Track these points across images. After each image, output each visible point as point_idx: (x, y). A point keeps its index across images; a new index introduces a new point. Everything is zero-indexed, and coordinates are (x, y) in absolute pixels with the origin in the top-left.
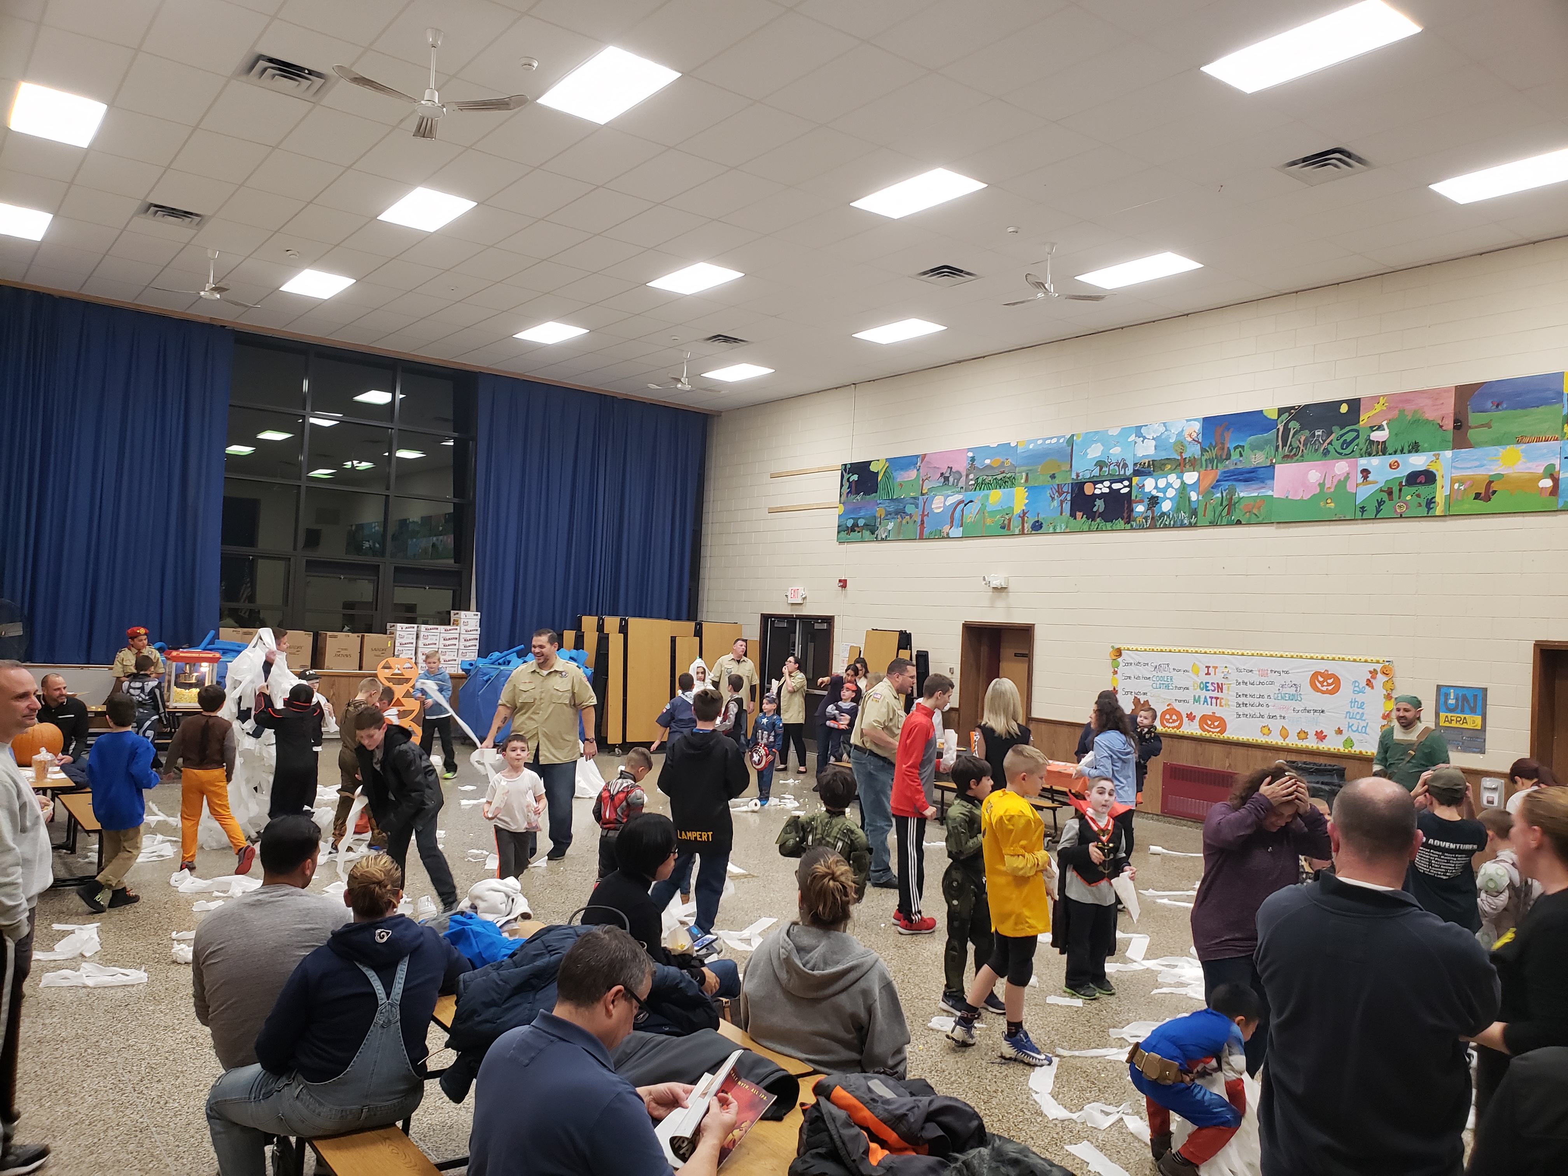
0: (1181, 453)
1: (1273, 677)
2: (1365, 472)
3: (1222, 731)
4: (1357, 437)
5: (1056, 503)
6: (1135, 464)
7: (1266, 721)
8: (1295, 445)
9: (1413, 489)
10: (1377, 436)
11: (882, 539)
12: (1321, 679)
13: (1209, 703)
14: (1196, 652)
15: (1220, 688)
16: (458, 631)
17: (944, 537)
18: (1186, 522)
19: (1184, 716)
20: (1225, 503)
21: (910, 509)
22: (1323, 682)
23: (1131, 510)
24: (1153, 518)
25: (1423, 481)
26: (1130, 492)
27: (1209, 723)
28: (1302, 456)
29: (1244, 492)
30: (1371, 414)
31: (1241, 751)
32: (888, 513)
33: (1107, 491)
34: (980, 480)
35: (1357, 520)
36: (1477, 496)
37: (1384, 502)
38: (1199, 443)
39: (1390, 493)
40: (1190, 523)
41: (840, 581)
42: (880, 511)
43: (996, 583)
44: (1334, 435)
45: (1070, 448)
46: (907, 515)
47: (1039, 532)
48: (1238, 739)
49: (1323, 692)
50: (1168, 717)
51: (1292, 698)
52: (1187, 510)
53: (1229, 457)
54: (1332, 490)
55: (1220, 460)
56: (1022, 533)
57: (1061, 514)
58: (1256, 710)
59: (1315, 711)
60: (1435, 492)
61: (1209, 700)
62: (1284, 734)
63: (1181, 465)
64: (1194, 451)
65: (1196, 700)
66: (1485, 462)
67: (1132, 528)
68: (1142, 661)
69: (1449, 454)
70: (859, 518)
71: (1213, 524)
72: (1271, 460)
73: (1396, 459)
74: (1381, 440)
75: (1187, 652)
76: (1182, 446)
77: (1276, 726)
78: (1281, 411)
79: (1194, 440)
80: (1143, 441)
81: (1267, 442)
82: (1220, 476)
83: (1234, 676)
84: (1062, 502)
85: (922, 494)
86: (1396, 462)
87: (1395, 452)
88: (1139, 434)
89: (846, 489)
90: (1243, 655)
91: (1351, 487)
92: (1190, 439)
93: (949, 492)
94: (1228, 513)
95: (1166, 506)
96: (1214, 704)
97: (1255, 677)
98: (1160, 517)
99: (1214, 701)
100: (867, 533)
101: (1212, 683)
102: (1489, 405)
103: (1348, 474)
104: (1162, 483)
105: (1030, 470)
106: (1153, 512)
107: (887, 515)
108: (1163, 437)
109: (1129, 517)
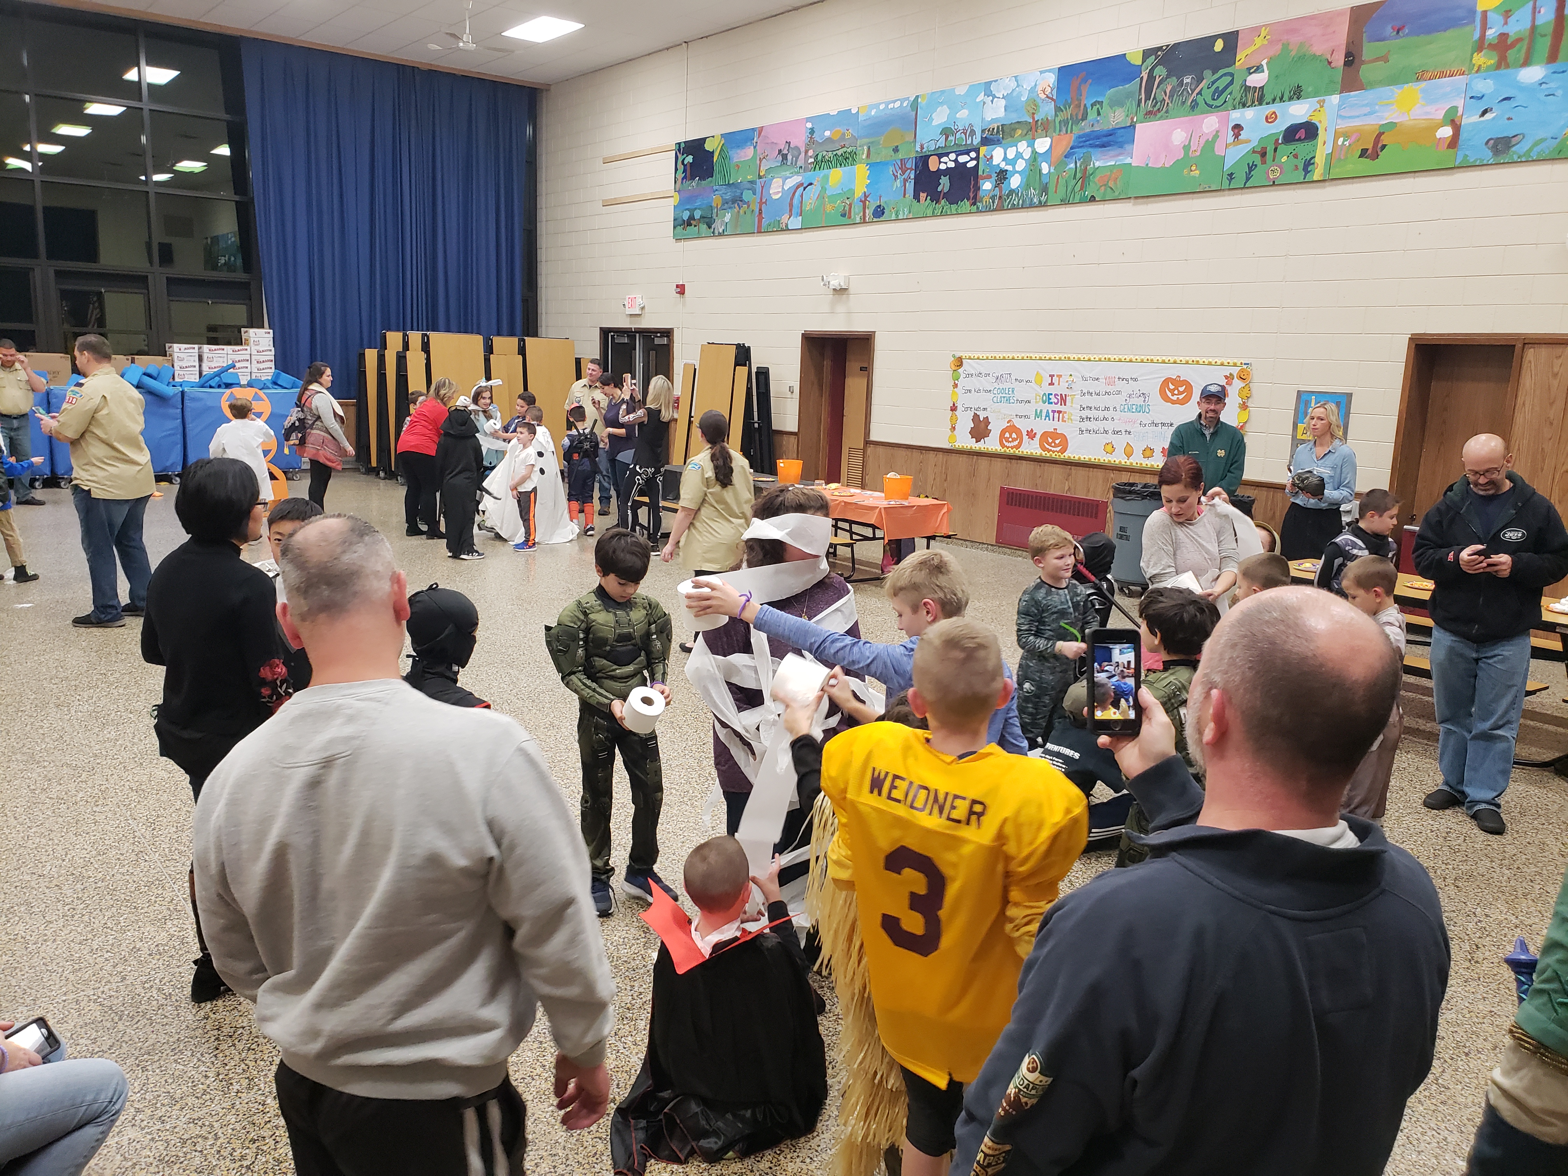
0: (1033, 114)
1: (1120, 385)
2: (1238, 128)
3: (1063, 451)
4: (1231, 83)
5: (899, 183)
6: (983, 131)
7: (1110, 438)
8: (1159, 98)
9: (1290, 148)
10: (1256, 80)
11: (720, 235)
12: (1172, 387)
13: (1051, 418)
14: (1041, 359)
15: (1063, 400)
16: (248, 352)
17: (782, 230)
18: (1035, 200)
19: (1024, 433)
20: (1079, 175)
21: (747, 196)
22: (1174, 390)
23: (977, 188)
24: (1000, 197)
25: (1303, 137)
26: (977, 166)
27: (1050, 440)
28: (1167, 112)
29: (1101, 161)
30: (1249, 51)
31: (1082, 471)
32: (725, 202)
33: (952, 165)
34: (820, 158)
35: (1224, 190)
36: (1364, 153)
37: (1256, 166)
38: (1052, 99)
39: (1263, 154)
40: (1040, 202)
41: (677, 286)
42: (716, 200)
43: (834, 283)
44: (1204, 81)
45: (914, 113)
46: (745, 203)
47: (881, 219)
48: (1079, 459)
49: (1174, 402)
50: (1007, 435)
51: (1140, 409)
52: (1037, 187)
53: (1085, 117)
54: (1198, 154)
55: (1076, 122)
56: (864, 222)
57: (904, 196)
58: (1100, 425)
59: (1163, 424)
60: (1315, 151)
61: (1051, 414)
62: (1129, 454)
63: (1033, 129)
64: (1047, 110)
65: (1038, 415)
66: (1377, 107)
67: (979, 211)
68: (984, 372)
69: (1335, 99)
70: (695, 209)
71: (1065, 202)
72: (1132, 119)
73: (1273, 110)
74: (1258, 86)
75: (1031, 359)
76: (1035, 105)
77: (1120, 442)
78: (1147, 54)
79: (1047, 97)
80: (992, 101)
81: (1129, 95)
82: (1074, 141)
83: (1079, 386)
84: (905, 181)
85: (760, 177)
86: (1274, 113)
87: (1274, 100)
88: (989, 93)
89: (680, 175)
90: (1089, 360)
91: (1219, 150)
92: (1043, 96)
93: (788, 174)
94: (1081, 189)
95: (1015, 182)
96: (1056, 419)
97: (1101, 387)
98: (1008, 196)
99: (1056, 415)
100: (704, 227)
101: (1056, 395)
102: (1389, 30)
103: (1217, 132)
104: (1011, 153)
105: (872, 143)
106: (1001, 191)
107: (723, 204)
108: (1015, 94)
109: (975, 197)
